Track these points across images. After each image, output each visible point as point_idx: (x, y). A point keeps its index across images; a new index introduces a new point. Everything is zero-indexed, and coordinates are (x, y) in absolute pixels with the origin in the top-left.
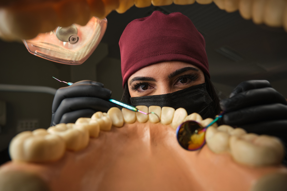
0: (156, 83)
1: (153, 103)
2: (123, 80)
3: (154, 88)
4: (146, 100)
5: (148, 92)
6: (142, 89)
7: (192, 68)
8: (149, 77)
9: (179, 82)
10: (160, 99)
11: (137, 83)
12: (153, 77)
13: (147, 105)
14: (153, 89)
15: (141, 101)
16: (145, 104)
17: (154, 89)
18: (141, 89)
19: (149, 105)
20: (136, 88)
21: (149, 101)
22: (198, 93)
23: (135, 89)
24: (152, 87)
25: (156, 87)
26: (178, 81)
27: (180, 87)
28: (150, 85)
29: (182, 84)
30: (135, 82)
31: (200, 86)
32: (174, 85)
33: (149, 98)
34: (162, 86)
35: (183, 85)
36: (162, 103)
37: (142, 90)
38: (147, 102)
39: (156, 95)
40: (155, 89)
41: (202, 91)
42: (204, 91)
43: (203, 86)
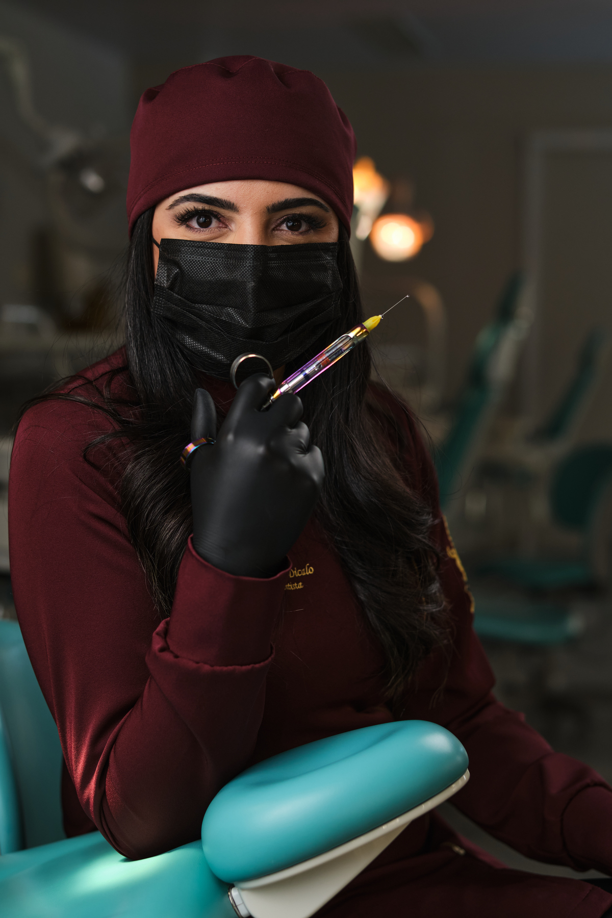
0: (237, 217)
3: (226, 226)
4: (208, 251)
5: (212, 234)
6: (196, 224)
7: (318, 202)
8: (228, 200)
9: (284, 227)
12: (235, 203)
14: (225, 229)
16: (202, 259)
17: (228, 229)
18: (194, 223)
19: (211, 262)
22: (319, 261)
24: (223, 223)
25: (233, 226)
26: (282, 223)
27: (285, 237)
28: (221, 219)
29: (290, 233)
30: (190, 205)
31: (326, 247)
32: (274, 229)
35: (292, 234)
37: (196, 226)
40: (230, 229)
41: (328, 258)
42: (332, 260)
43: (332, 248)
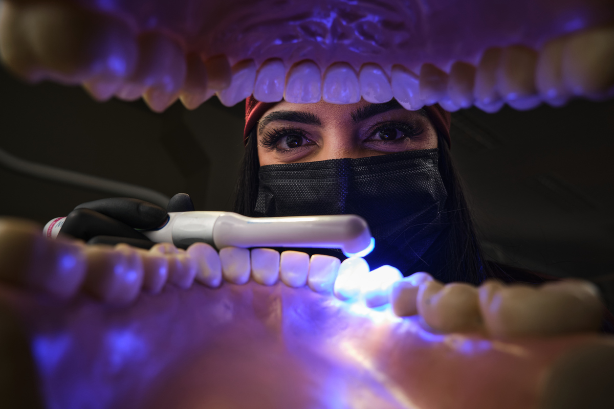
0: (321, 130)
1: (308, 182)
2: (246, 124)
3: (314, 143)
4: (294, 173)
5: (300, 153)
6: (286, 146)
8: (308, 112)
9: (377, 136)
10: (327, 172)
11: (276, 129)
12: (315, 114)
13: (295, 184)
14: (314, 146)
15: (282, 174)
16: (290, 181)
17: (316, 146)
18: (284, 144)
19: (298, 184)
20: (273, 141)
21: (300, 176)
22: (419, 169)
23: (270, 145)
24: (312, 140)
25: (320, 141)
26: (374, 133)
27: (377, 148)
28: (307, 135)
29: (383, 143)
31: (425, 155)
32: (365, 140)
33: (300, 169)
34: (335, 138)
35: (386, 143)
36: (330, 181)
38: (296, 178)
39: (319, 162)
40: (318, 146)
41: (429, 166)
42: (433, 167)
43: (432, 155)
